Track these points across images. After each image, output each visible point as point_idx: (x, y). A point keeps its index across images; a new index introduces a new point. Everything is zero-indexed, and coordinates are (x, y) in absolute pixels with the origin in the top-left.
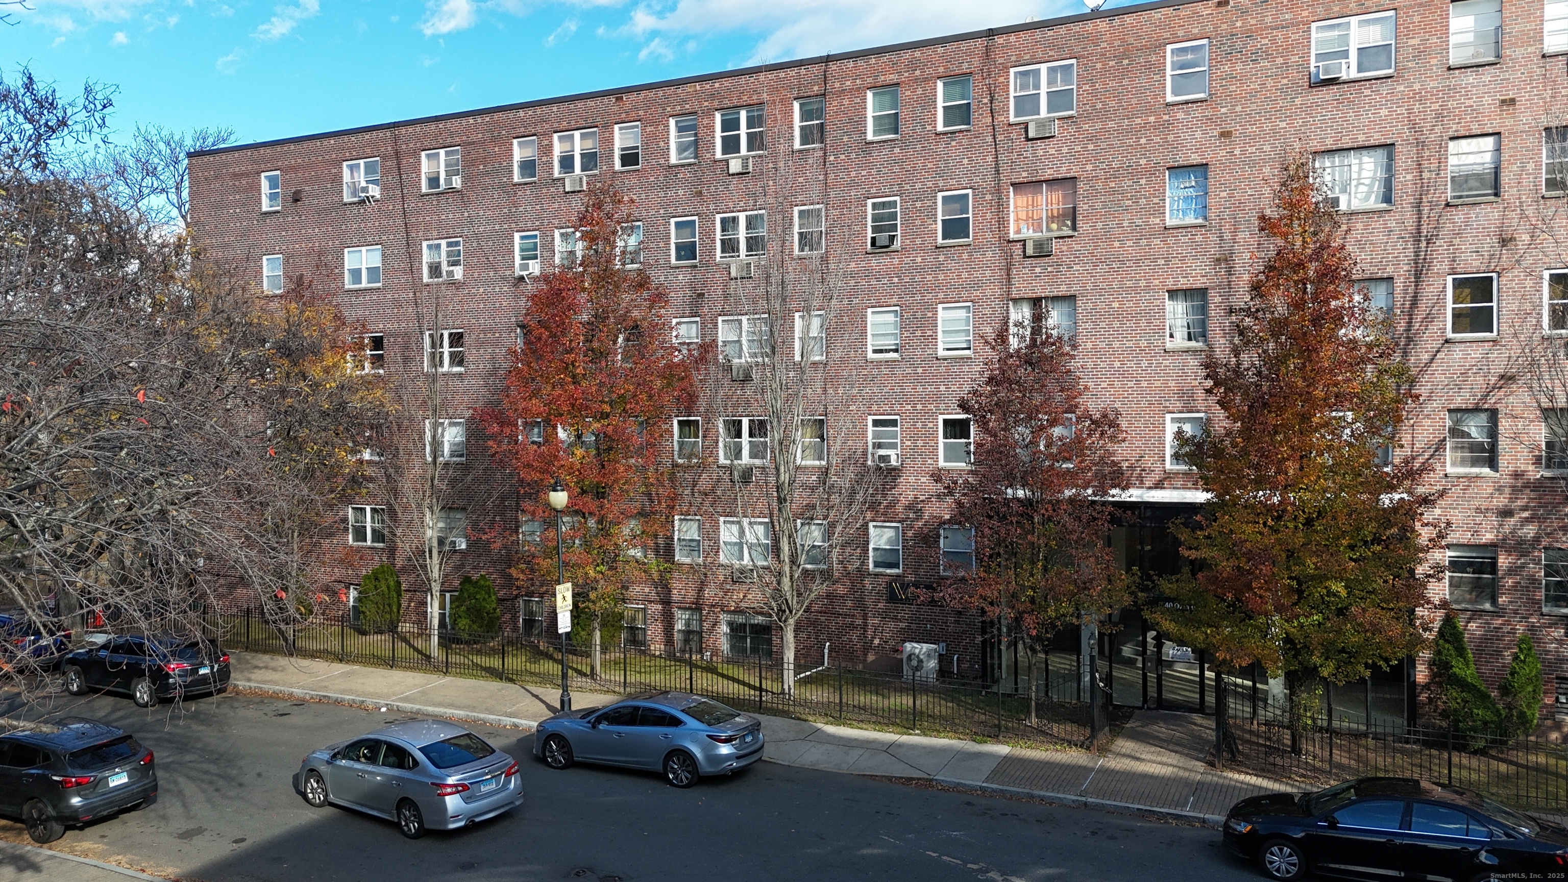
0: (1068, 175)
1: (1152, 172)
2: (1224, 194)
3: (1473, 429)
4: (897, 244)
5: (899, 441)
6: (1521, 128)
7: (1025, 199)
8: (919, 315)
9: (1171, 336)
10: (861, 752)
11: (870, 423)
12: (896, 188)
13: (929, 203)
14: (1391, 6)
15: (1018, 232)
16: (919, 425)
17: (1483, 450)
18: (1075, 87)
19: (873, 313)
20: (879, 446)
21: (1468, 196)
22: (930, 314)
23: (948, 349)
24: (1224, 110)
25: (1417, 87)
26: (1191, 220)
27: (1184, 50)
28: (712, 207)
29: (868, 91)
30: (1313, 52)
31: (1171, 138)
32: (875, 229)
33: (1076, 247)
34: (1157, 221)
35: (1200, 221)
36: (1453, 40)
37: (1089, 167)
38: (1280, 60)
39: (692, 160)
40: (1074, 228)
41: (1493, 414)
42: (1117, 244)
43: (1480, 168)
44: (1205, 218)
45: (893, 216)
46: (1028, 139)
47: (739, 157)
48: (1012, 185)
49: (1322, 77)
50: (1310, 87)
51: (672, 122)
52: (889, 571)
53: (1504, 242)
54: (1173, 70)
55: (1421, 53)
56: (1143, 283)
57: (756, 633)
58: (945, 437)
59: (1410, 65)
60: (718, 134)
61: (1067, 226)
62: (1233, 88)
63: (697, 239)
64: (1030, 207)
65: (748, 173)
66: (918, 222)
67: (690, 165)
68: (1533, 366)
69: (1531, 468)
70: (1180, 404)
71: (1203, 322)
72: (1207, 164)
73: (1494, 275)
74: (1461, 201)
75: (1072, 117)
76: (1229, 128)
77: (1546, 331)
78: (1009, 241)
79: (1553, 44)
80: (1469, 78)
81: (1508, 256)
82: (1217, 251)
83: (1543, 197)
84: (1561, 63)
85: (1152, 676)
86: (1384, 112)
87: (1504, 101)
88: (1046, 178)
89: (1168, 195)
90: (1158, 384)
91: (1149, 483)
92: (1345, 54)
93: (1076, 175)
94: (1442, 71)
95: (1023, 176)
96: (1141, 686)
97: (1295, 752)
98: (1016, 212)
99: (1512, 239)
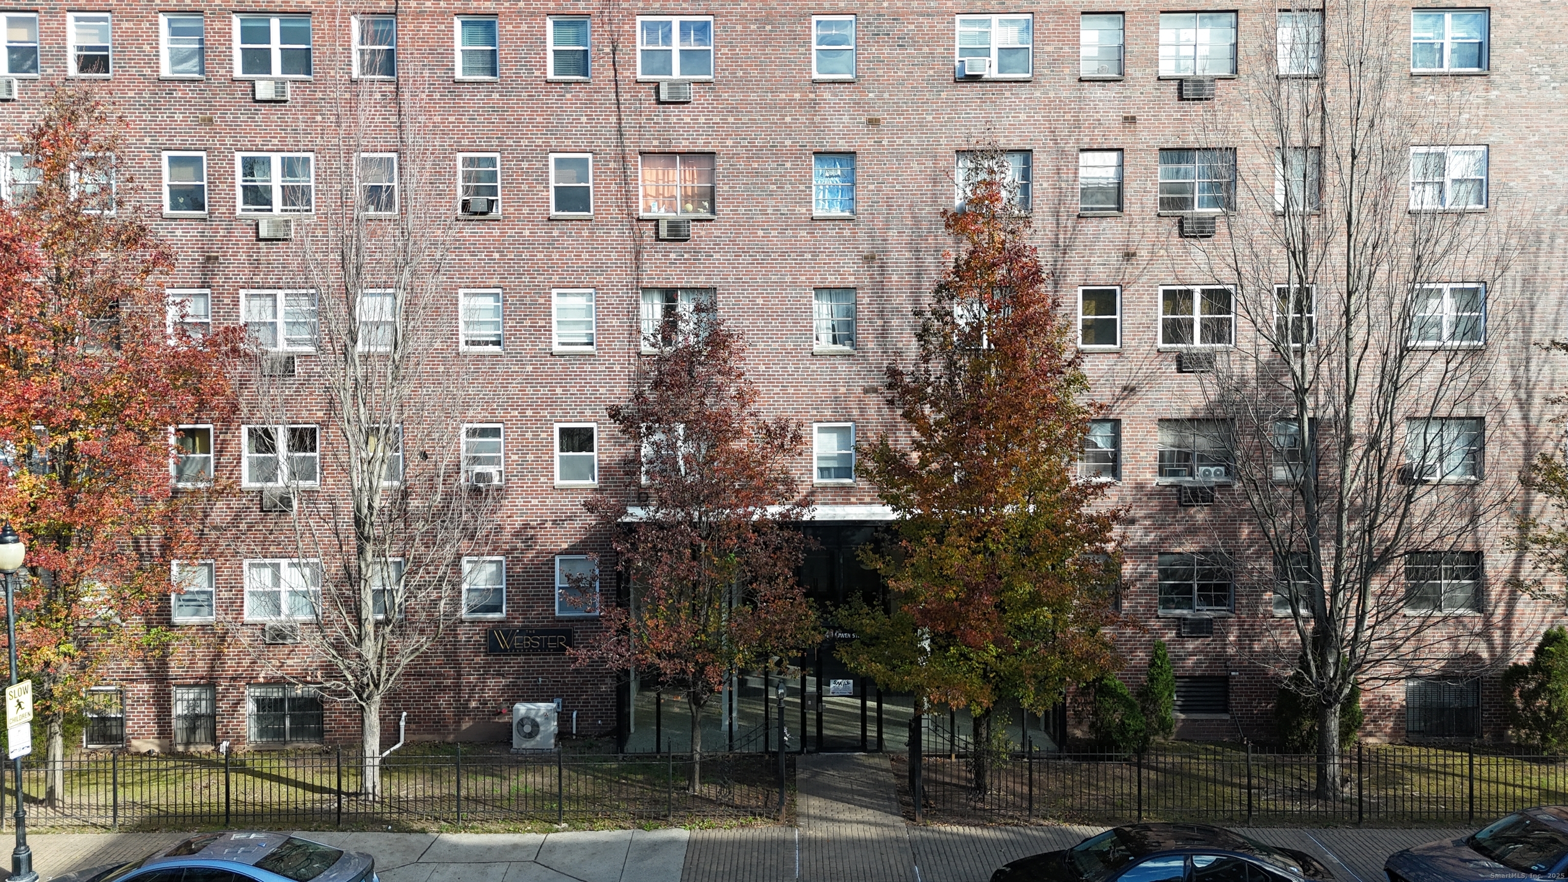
0: (706, 150)
1: (797, 155)
2: (871, 187)
3: (1099, 439)
4: (498, 212)
5: (502, 454)
6: (1140, 146)
7: (654, 172)
8: (528, 300)
9: (817, 339)
10: (502, 868)
11: (463, 433)
12: (495, 142)
13: (539, 165)
14: (1029, 10)
15: (648, 209)
16: (529, 435)
17: (1106, 459)
18: (712, 48)
19: (466, 295)
20: (476, 460)
21: (1092, 209)
22: (542, 301)
23: (563, 344)
24: (871, 95)
25: (1052, 95)
26: (836, 212)
27: (828, 24)
28: (229, 141)
29: (455, 18)
30: (957, 47)
31: (817, 119)
32: (466, 190)
33: (717, 233)
34: (804, 210)
35: (847, 214)
36: (1084, 52)
37: (729, 143)
38: (926, 49)
39: (196, 76)
40: (713, 211)
41: (1117, 423)
42: (760, 233)
43: (1104, 182)
44: (852, 212)
45: (493, 176)
46: (659, 102)
47: (271, 79)
48: (641, 153)
49: (967, 73)
50: (955, 81)
51: (163, 20)
52: (490, 616)
53: (1129, 256)
54: (819, 44)
55: (1056, 61)
56: (788, 279)
57: (300, 708)
58: (562, 450)
59: (1045, 71)
60: (237, 45)
61: (704, 208)
62: (880, 72)
63: (205, 183)
64: (661, 182)
65: (285, 101)
66: (524, 187)
67: (193, 81)
68: (1150, 378)
69: (1149, 476)
70: (828, 413)
71: (849, 325)
72: (855, 153)
73: (1118, 288)
74: (1090, 213)
75: (709, 82)
76: (876, 115)
77: (1160, 344)
78: (638, 220)
79: (1167, 69)
80: (1097, 92)
81: (1130, 270)
82: (865, 248)
83: (1159, 215)
84: (1173, 87)
85: (811, 716)
86: (1023, 116)
87: (1126, 118)
88: (681, 149)
89: (814, 182)
90: (804, 390)
91: (798, 498)
92: (987, 52)
93: (715, 150)
94: (1073, 81)
95: (654, 145)
96: (799, 727)
97: (980, 788)
98: (644, 186)
99: (1134, 254)
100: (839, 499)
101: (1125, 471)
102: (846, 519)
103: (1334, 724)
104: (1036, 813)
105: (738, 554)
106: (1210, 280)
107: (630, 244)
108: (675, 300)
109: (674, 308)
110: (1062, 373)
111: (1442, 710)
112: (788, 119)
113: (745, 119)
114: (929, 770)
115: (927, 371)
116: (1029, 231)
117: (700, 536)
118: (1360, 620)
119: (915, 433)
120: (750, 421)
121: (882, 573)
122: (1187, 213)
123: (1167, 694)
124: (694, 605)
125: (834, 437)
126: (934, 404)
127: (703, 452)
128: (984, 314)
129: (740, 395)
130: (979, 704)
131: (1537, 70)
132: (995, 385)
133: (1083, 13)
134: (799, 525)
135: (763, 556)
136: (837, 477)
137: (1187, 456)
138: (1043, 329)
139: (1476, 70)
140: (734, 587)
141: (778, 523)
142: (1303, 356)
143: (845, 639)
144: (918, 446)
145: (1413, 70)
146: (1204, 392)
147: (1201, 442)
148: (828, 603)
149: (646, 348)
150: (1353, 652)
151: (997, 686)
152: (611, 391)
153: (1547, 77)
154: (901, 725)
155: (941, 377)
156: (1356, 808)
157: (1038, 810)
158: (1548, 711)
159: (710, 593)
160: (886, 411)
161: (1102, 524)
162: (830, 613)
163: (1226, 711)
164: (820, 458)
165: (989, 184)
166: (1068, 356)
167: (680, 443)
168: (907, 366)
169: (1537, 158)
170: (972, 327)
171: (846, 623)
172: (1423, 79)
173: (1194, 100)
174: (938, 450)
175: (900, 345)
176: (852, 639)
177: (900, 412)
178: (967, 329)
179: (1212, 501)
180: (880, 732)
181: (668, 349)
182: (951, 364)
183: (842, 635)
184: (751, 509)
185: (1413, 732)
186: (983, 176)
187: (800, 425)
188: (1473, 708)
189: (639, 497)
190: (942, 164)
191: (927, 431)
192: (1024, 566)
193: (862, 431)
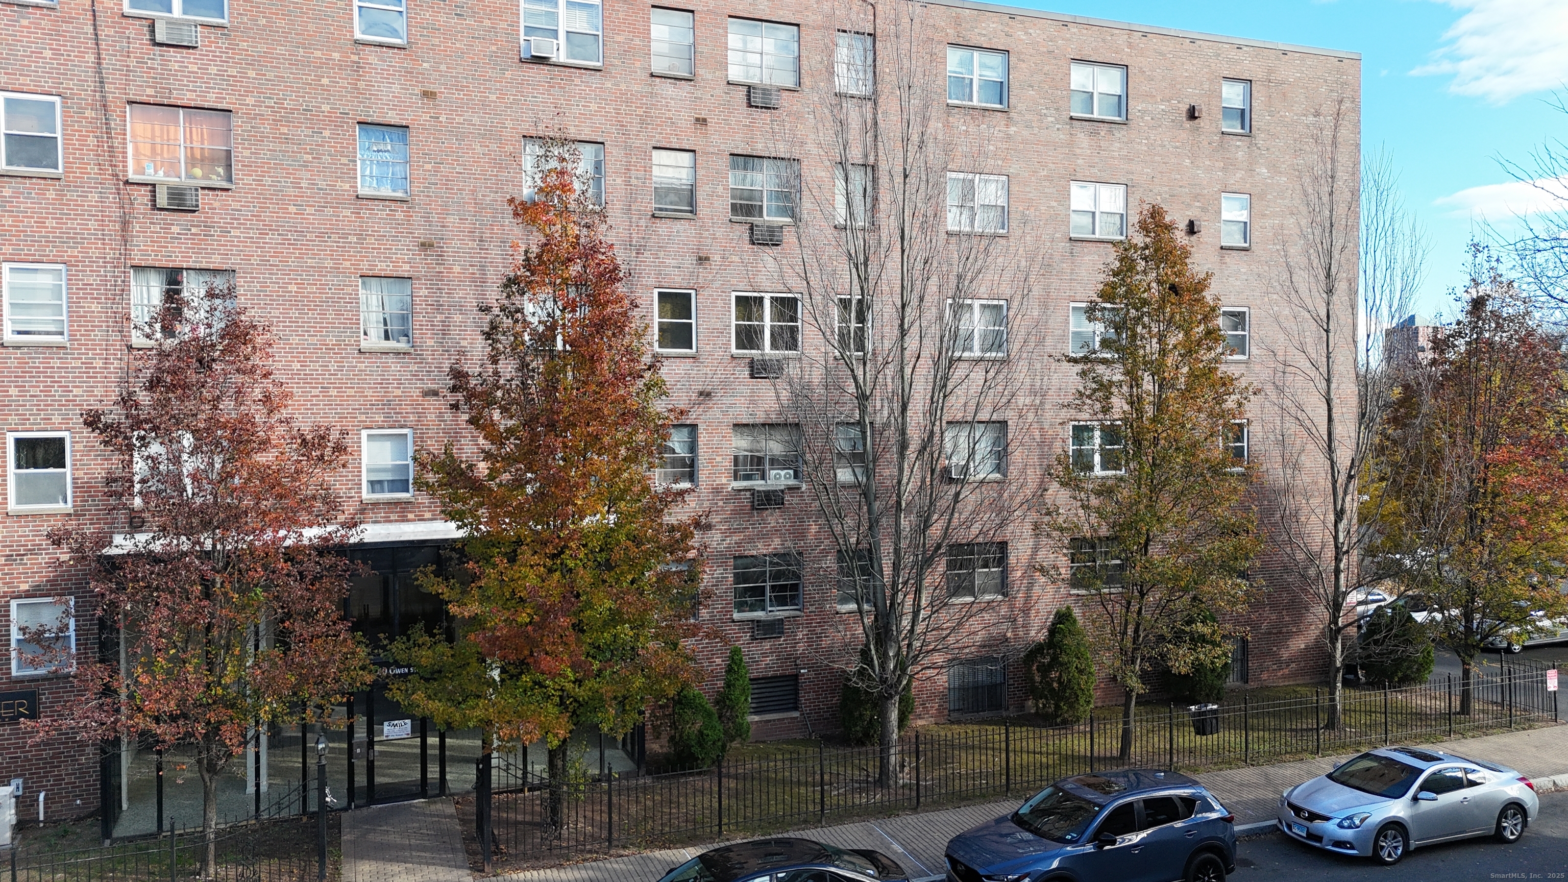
0: (219, 106)
1: (337, 123)
2: (428, 167)
3: (677, 444)
6: (711, 150)
7: (149, 126)
9: (365, 334)
15: (141, 171)
17: (684, 465)
21: (666, 210)
23: (19, 333)
24: (425, 65)
25: (623, 87)
26: (386, 191)
30: (522, 24)
31: (361, 85)
33: (235, 205)
34: (346, 186)
35: (399, 194)
36: (655, 46)
37: (250, 100)
38: (487, 23)
40: (230, 180)
41: (693, 427)
42: (292, 209)
43: (678, 182)
44: (406, 192)
46: (154, 43)
48: (129, 102)
49: (534, 54)
50: (521, 61)
53: (702, 260)
55: (627, 53)
56: (329, 263)
58: (19, 466)
59: (616, 62)
61: (219, 175)
62: (436, 41)
64: (158, 140)
68: (725, 384)
69: (724, 481)
70: (379, 418)
71: (404, 319)
72: (408, 127)
73: (693, 292)
74: (664, 214)
75: (223, 27)
76: (431, 88)
77: (734, 350)
78: (127, 183)
79: (735, 73)
80: (668, 89)
81: (703, 273)
82: (421, 233)
83: (730, 221)
84: (742, 93)
85: (360, 765)
86: (593, 107)
87: (697, 119)
88: (185, 102)
89: (359, 156)
90: (351, 392)
91: (341, 518)
92: (555, 33)
93: (231, 107)
94: (645, 76)
95: (148, 93)
96: (346, 777)
97: (555, 821)
98: (135, 143)
99: (707, 259)
100: (393, 517)
101: (703, 475)
102: (402, 539)
103: (894, 716)
104: (615, 843)
105: (266, 589)
106: (782, 288)
107: (116, 213)
108: (179, 283)
109: (178, 292)
110: (642, 377)
111: (976, 688)
112: (325, 81)
113: (270, 75)
114: (499, 809)
115: (496, 373)
116: (604, 227)
117: (213, 569)
118: (916, 614)
119: (481, 441)
120: (281, 430)
121: (445, 597)
122: (756, 220)
123: (743, 699)
124: (208, 652)
125: (388, 445)
126: (504, 410)
127: (218, 466)
128: (558, 313)
129: (267, 398)
130: (556, 735)
131: (1045, 111)
132: (572, 389)
133: (653, 6)
134: (343, 550)
135: (298, 590)
136: (391, 491)
137: (760, 461)
138: (622, 330)
139: (998, 106)
140: (262, 627)
141: (316, 549)
142: (865, 364)
143: (401, 675)
144: (488, 456)
145: (949, 101)
146: (778, 397)
147: (775, 446)
148: (382, 635)
149: (137, 339)
150: (909, 645)
151: (574, 712)
152: (90, 392)
153: (1053, 119)
154: (467, 761)
155: (512, 379)
156: (914, 794)
157: (619, 840)
158: (1060, 682)
159: (228, 637)
160: (448, 416)
161: (683, 532)
162: (384, 648)
163: (796, 709)
164: (369, 471)
165: (562, 173)
166: (647, 359)
167: (185, 457)
168: (472, 368)
169: (1046, 190)
170: (546, 326)
171: (402, 657)
172: (956, 110)
173: (762, 107)
174: (509, 460)
175: (464, 343)
176: (409, 673)
177: (466, 417)
178: (541, 328)
179: (783, 504)
180: (443, 773)
181: (169, 341)
182: (523, 366)
183: (398, 671)
184: (282, 533)
185: (954, 710)
186: (554, 164)
187: (344, 433)
188: (1001, 683)
189: (131, 523)
190: (509, 148)
191: (497, 438)
192: (604, 581)
193: (419, 439)
